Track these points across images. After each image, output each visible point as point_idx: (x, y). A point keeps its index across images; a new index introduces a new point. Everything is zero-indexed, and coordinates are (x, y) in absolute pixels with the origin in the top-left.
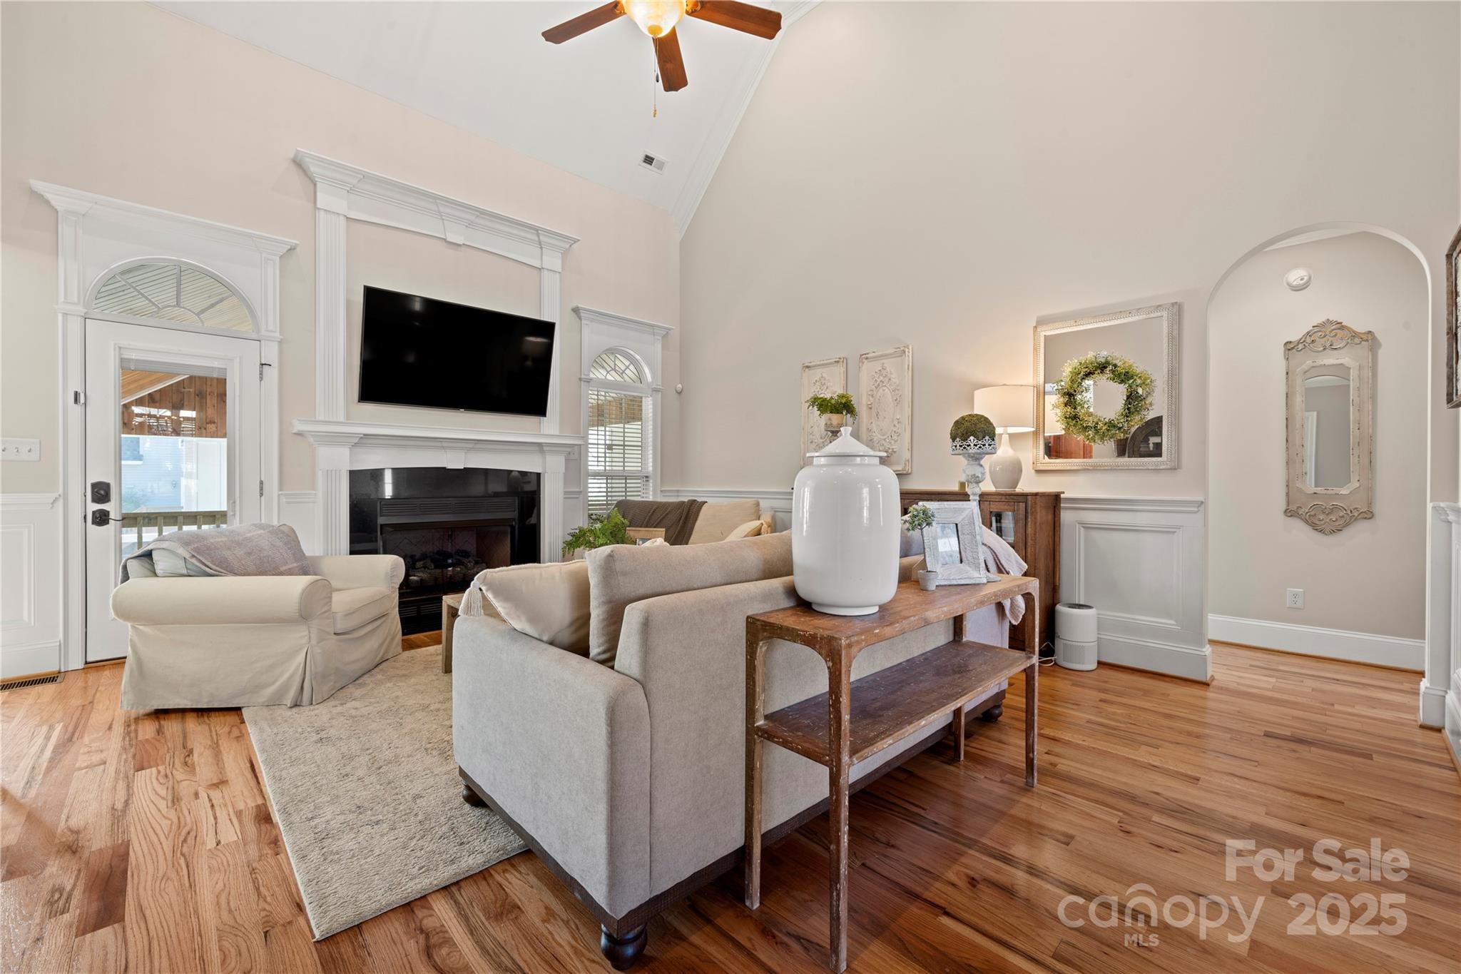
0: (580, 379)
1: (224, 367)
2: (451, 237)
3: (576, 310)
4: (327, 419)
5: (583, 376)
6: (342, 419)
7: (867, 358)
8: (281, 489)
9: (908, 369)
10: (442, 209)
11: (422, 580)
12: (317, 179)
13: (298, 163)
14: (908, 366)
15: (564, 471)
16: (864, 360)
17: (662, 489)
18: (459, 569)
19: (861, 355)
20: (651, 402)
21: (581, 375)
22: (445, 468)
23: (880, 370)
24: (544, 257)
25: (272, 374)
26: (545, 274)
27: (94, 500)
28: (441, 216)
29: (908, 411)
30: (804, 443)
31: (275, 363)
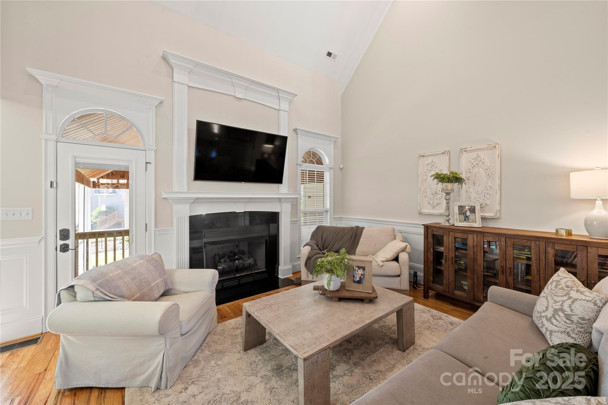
0: (297, 164)
1: (128, 165)
2: (238, 95)
3: (295, 130)
4: (178, 191)
5: (298, 163)
6: (185, 190)
7: (466, 151)
8: (156, 227)
9: (498, 156)
10: (233, 81)
11: (223, 268)
12: (173, 66)
13: (164, 58)
14: (499, 155)
15: (291, 211)
16: (463, 152)
17: (334, 217)
18: (241, 262)
19: (461, 149)
20: (329, 174)
21: (297, 162)
22: (235, 212)
23: (476, 158)
24: (280, 104)
25: (151, 167)
26: (281, 112)
27: (61, 239)
28: (233, 84)
29: (498, 182)
30: (420, 197)
31: (153, 163)
